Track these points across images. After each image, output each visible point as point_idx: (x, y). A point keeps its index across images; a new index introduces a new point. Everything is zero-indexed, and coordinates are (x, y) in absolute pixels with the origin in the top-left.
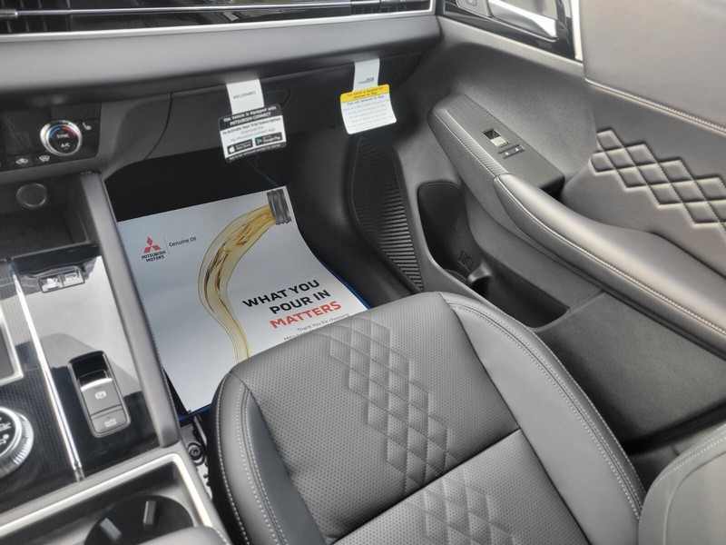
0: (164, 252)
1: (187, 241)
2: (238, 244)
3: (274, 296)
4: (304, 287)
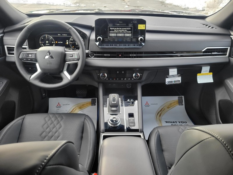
0: (149, 105)
1: (155, 104)
2: (167, 108)
3: (173, 122)
4: (182, 122)
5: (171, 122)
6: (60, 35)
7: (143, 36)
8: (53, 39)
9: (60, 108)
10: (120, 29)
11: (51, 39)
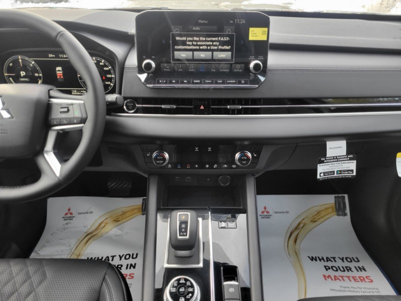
0: (271, 215)
1: (284, 213)
3: (328, 260)
4: (349, 260)
5: (323, 259)
6: (53, 58)
7: (262, 58)
8: (36, 65)
9: (70, 221)
10: (202, 38)
11: (31, 65)
